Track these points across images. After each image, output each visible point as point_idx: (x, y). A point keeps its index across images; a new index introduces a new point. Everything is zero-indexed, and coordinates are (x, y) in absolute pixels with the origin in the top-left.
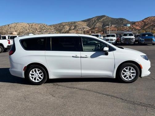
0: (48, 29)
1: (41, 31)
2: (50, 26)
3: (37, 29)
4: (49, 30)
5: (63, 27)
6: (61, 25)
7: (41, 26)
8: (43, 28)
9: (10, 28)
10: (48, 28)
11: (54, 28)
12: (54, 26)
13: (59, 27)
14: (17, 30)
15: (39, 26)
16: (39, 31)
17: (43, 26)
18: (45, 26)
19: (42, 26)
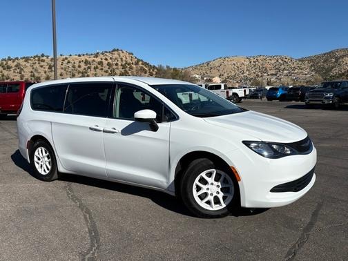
0: (295, 68)
1: (276, 75)
2: (300, 60)
3: (268, 69)
4: (296, 71)
5: (336, 61)
6: (332, 58)
7: (277, 61)
8: (283, 67)
9: (211, 68)
10: (295, 65)
11: (310, 65)
12: (310, 59)
13: (325, 61)
14: (222, 73)
15: (273, 62)
16: (272, 75)
17: (282, 62)
18: (287, 60)
19: (280, 61)
